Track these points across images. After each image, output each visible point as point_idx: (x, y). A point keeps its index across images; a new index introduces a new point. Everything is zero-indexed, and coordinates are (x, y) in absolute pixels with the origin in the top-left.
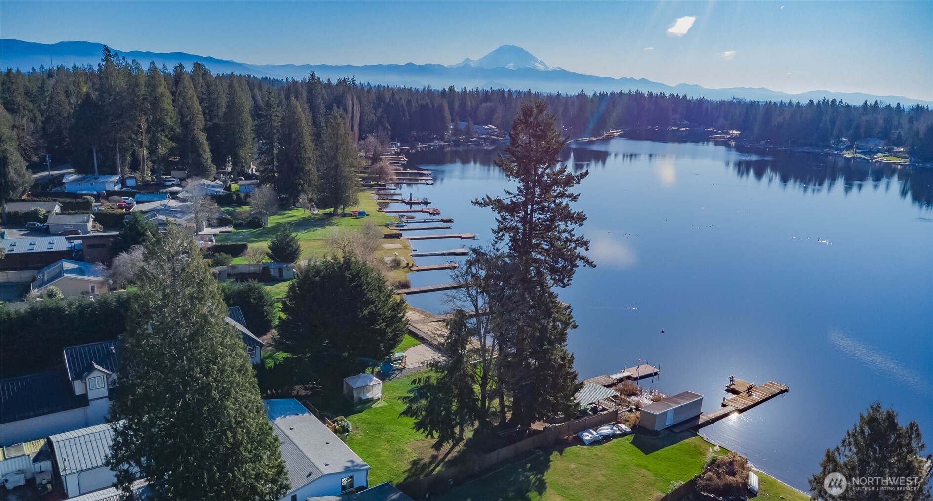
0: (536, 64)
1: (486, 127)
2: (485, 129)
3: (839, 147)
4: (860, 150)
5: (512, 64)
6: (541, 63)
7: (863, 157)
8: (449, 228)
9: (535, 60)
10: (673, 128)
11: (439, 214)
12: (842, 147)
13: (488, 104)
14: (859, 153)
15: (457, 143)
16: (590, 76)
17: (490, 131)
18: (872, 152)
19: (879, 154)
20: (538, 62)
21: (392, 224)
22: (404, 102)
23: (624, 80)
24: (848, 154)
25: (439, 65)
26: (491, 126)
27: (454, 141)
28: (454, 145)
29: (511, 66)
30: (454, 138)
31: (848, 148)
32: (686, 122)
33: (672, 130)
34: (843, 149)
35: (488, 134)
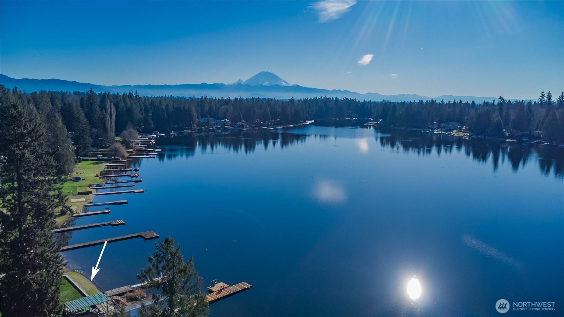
0: (282, 82)
1: (223, 121)
2: (223, 122)
3: (433, 127)
4: (444, 129)
5: (267, 83)
6: (285, 81)
7: (445, 133)
8: (134, 186)
9: (281, 80)
10: (348, 119)
11: (137, 177)
12: (434, 127)
13: (226, 106)
14: (444, 131)
15: (200, 131)
16: (315, 89)
17: (225, 123)
18: (451, 130)
19: (454, 131)
20: (283, 81)
21: (94, 185)
22: (164, 106)
23: (334, 91)
24: (437, 131)
25: (222, 84)
26: (226, 120)
27: (198, 130)
28: (198, 132)
29: (266, 84)
30: (198, 128)
31: (438, 128)
32: (355, 115)
33: (347, 119)
34: (435, 129)
35: (224, 125)
